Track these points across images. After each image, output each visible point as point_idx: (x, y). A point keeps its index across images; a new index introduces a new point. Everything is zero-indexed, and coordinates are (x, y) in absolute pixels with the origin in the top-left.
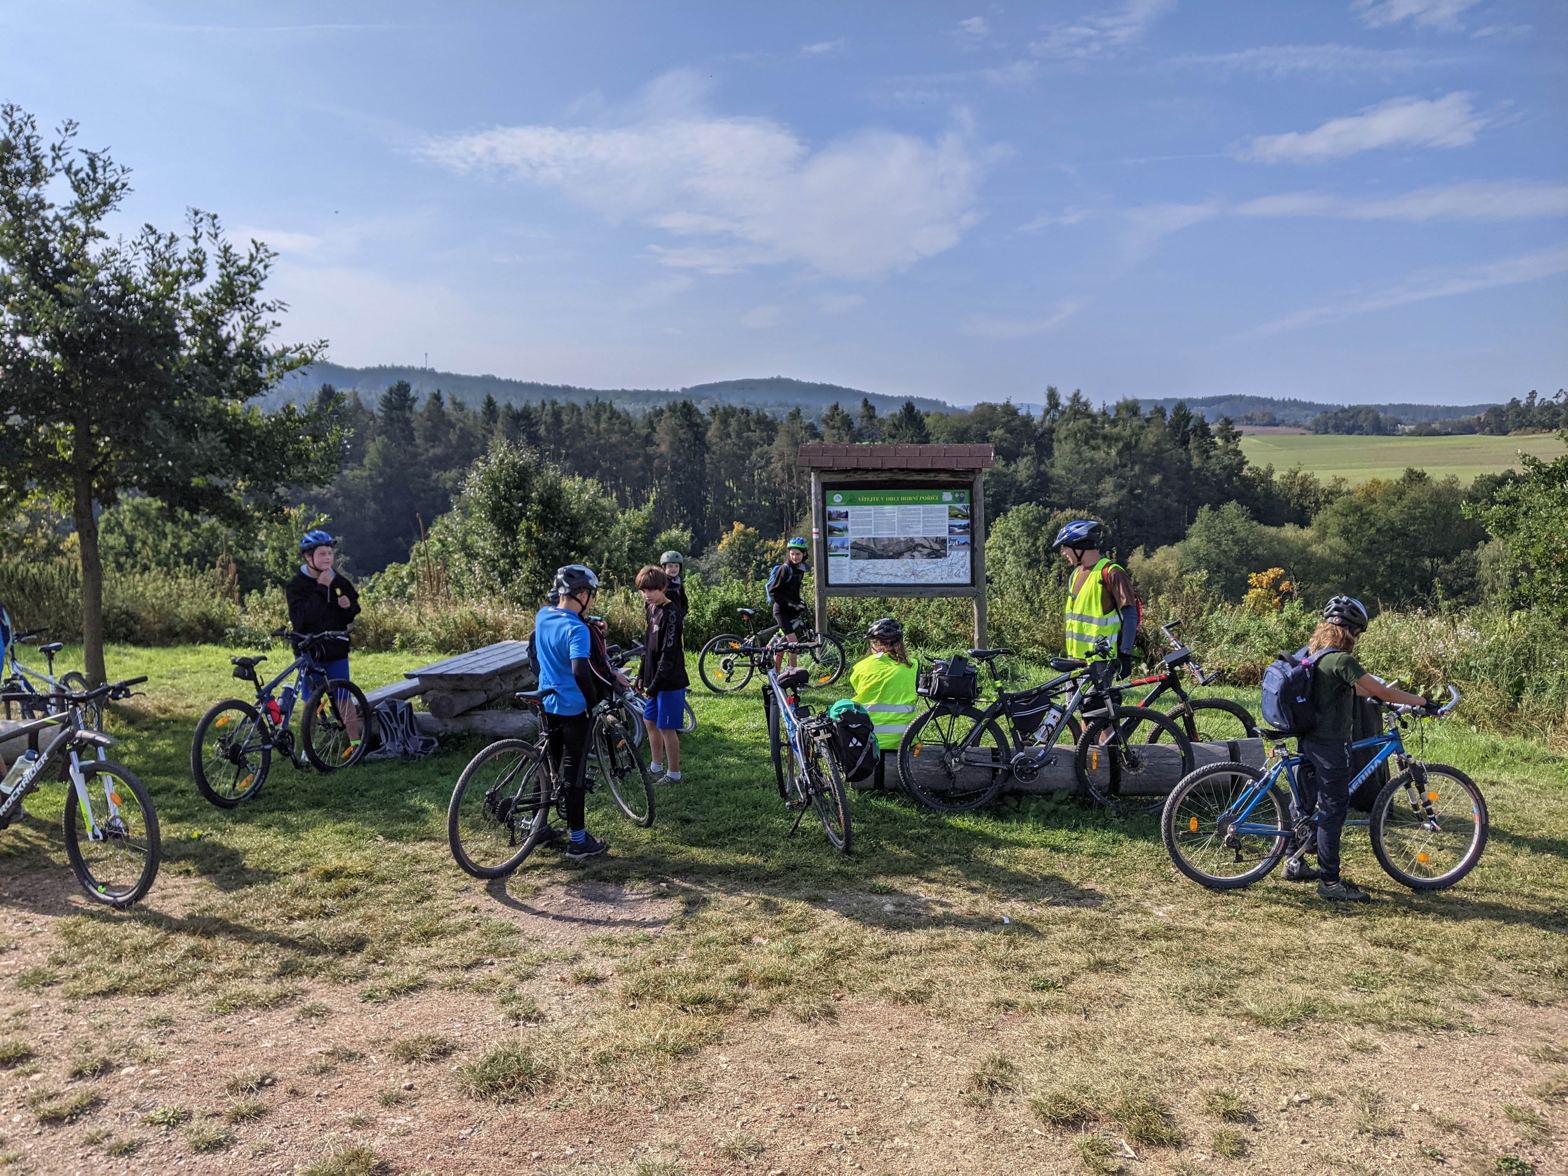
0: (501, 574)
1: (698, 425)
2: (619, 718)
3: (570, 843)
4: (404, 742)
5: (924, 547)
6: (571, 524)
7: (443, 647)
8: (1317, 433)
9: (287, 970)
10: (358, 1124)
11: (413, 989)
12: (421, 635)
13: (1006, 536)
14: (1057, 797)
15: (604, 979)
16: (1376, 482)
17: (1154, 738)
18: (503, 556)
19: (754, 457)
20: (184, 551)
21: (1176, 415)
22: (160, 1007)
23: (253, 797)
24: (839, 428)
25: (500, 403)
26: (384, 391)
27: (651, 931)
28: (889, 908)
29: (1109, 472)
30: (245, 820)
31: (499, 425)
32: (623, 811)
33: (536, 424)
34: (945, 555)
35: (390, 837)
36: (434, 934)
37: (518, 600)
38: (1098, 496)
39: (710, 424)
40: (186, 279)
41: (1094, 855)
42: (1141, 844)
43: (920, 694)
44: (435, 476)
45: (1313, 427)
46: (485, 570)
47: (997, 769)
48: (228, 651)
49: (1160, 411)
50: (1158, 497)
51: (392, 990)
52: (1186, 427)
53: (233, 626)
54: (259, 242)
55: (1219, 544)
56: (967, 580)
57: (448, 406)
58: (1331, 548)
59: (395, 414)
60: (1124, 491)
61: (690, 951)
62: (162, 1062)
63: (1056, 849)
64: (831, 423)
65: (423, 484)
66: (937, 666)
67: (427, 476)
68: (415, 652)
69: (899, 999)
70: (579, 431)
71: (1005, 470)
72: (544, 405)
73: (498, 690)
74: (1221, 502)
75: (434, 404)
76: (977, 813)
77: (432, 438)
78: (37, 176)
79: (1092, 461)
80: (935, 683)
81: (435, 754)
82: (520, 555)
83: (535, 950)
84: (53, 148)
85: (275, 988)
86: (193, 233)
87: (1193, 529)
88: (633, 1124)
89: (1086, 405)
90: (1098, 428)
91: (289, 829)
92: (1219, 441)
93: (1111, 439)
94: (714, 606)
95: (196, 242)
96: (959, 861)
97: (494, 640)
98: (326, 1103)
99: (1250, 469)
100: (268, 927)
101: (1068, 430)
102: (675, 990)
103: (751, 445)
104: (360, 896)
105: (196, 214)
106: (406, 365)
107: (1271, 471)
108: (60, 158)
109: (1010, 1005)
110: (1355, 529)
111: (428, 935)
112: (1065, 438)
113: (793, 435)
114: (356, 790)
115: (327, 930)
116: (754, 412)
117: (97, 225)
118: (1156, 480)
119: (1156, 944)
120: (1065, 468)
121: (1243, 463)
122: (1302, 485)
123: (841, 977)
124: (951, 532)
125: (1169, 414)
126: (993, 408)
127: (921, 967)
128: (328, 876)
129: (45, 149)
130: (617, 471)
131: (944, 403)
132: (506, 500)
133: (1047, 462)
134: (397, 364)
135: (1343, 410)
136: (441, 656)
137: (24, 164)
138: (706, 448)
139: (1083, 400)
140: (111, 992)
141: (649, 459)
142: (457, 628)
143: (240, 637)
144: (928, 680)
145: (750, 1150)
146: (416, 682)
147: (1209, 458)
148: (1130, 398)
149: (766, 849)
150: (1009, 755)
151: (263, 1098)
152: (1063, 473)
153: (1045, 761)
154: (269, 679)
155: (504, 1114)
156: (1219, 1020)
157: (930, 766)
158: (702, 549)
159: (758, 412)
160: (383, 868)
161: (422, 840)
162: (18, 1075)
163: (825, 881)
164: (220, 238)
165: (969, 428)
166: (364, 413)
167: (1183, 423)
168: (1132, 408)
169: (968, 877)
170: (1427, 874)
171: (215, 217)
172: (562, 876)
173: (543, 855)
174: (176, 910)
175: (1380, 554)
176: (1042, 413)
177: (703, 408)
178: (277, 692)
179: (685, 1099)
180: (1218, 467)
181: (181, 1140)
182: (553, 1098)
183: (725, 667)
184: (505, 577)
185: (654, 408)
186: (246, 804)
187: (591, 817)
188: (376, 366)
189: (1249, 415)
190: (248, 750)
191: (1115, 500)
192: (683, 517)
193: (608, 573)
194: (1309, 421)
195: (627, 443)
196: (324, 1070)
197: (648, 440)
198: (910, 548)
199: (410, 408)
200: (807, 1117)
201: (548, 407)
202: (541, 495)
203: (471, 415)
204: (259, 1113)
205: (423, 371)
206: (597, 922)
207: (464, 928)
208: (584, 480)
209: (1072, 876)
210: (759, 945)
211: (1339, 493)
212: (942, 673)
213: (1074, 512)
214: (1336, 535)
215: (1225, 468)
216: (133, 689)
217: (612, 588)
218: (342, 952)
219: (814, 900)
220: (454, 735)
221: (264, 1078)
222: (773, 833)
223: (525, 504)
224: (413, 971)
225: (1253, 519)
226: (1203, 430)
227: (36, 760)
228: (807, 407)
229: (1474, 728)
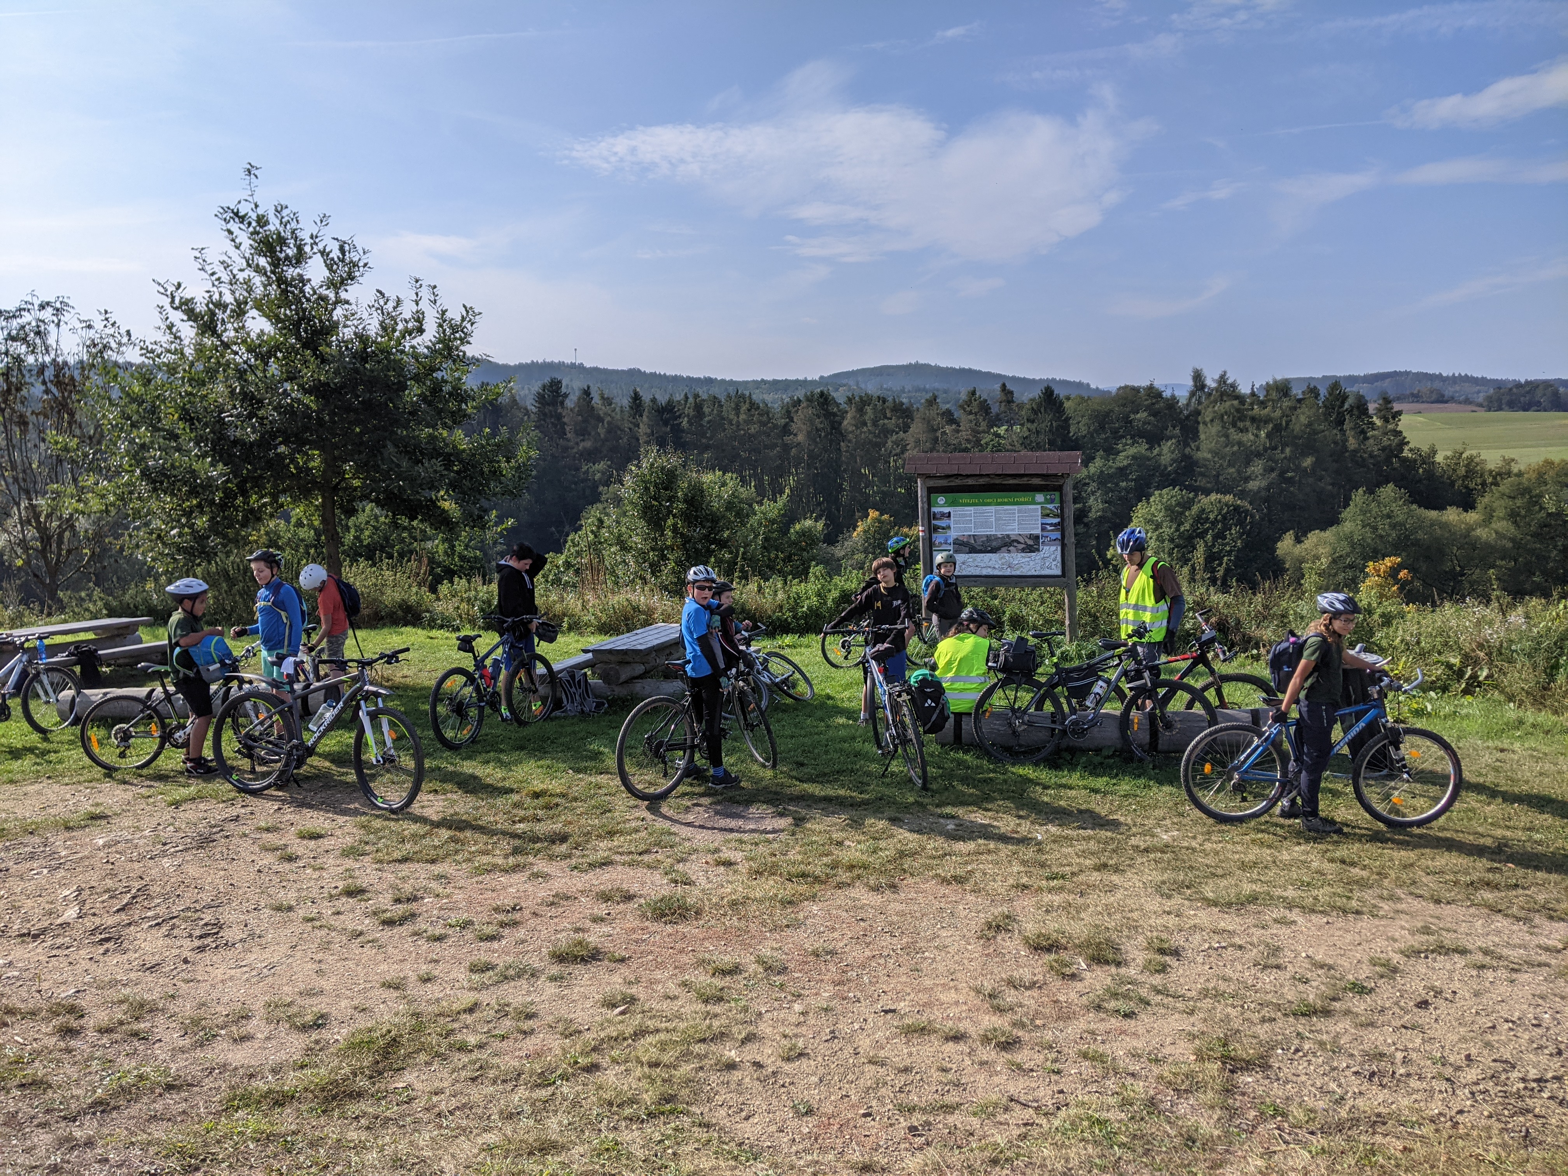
0: (651, 566)
1: (835, 415)
2: (748, 684)
3: (712, 776)
4: (582, 704)
5: (1019, 543)
6: (712, 521)
7: (604, 629)
8: (1489, 410)
9: (516, 851)
10: (577, 930)
11: (604, 864)
12: (585, 618)
13: (1149, 521)
14: (1105, 753)
15: (735, 864)
16: (1549, 463)
17: (1190, 705)
18: (653, 549)
19: (889, 444)
20: (365, 543)
21: (1330, 394)
22: (438, 869)
23: (472, 742)
24: (976, 414)
25: (646, 397)
26: (536, 387)
27: (771, 836)
28: (951, 827)
29: (1259, 455)
30: (469, 758)
31: (645, 418)
32: (752, 756)
33: (679, 417)
34: (1038, 550)
35: (578, 771)
36: (615, 833)
37: (666, 588)
38: (1247, 479)
39: (847, 412)
40: (410, 335)
41: (1125, 796)
42: (1167, 789)
43: (990, 668)
44: (584, 468)
45: (1485, 404)
46: (637, 562)
47: (1054, 729)
48: (425, 632)
49: (1313, 391)
50: (1311, 480)
51: (590, 864)
52: (1342, 405)
53: (428, 611)
54: (468, 306)
55: (1375, 529)
56: (1058, 572)
57: (596, 401)
58: (1497, 532)
59: (547, 409)
60: (1274, 475)
61: (798, 848)
62: (448, 897)
63: (1096, 791)
64: (968, 409)
65: (574, 476)
66: (1004, 645)
67: (578, 469)
68: (580, 634)
69: (945, 881)
70: (720, 422)
71: (1148, 454)
72: (687, 398)
73: (653, 663)
74: (1379, 485)
75: (584, 400)
76: (1036, 764)
77: (582, 433)
78: (300, 258)
79: (1240, 443)
80: (1002, 658)
81: (606, 713)
82: (667, 548)
83: (687, 844)
84: (312, 237)
85: (511, 860)
86: (415, 298)
87: (1346, 514)
88: (753, 937)
89: (1233, 386)
90: (1247, 410)
91: (501, 764)
92: (1378, 422)
93: (1260, 421)
94: (835, 594)
95: (417, 304)
96: (1014, 797)
97: (647, 623)
98: (556, 920)
99: (1411, 450)
100: (499, 826)
101: (1215, 412)
102: (785, 869)
103: (886, 432)
104: (560, 808)
105: (417, 281)
106: (556, 361)
107: (1434, 452)
108: (316, 244)
109: (1026, 887)
110: (1523, 512)
111: (611, 834)
112: (1212, 421)
113: (929, 422)
114: (549, 738)
115: (542, 828)
116: (890, 399)
117: (343, 295)
118: (1308, 462)
119: (1152, 856)
120: (1210, 451)
121: (1403, 443)
122: (1467, 466)
123: (906, 866)
124: (1043, 529)
125: (1323, 392)
126: (1135, 390)
127: (966, 863)
128: (537, 795)
129: (305, 236)
130: (756, 461)
131: (1088, 385)
132: (655, 499)
133: (1193, 445)
134: (548, 360)
135: (1518, 385)
136: (603, 637)
137: (291, 252)
138: (843, 436)
139: (1229, 382)
140: (405, 860)
141: (786, 448)
142: (615, 612)
143: (434, 620)
144: (996, 656)
145: (827, 953)
146: (590, 655)
147: (1366, 438)
148: (1279, 377)
149: (861, 787)
150: (1064, 718)
151: (517, 916)
152: (1209, 456)
153: (1094, 723)
154: (483, 652)
155: (669, 929)
156: (1181, 901)
157: (999, 726)
158: (837, 536)
159: (894, 400)
160: (575, 791)
161: (601, 773)
162: (360, 900)
163: (907, 808)
164: (438, 304)
165: (1111, 411)
166: (519, 408)
167: (1338, 403)
168: (1282, 389)
169: (1018, 808)
170: (1404, 816)
171: (435, 287)
172: (705, 801)
173: (691, 785)
174: (432, 814)
175: (1552, 538)
176: (1187, 394)
177: (840, 396)
178: (488, 662)
179: (788, 926)
180: (1376, 448)
181: (469, 935)
182: (701, 922)
183: (843, 647)
184: (655, 569)
185: (791, 398)
186: (468, 747)
187: (727, 760)
188: (529, 362)
189: (1416, 392)
190: (469, 706)
191: (1264, 483)
192: (819, 504)
193: (743, 566)
194: (1481, 398)
195: (764, 433)
196: (552, 904)
197: (786, 430)
198: (1004, 544)
199: (562, 403)
200: (868, 939)
201: (691, 400)
202: (686, 495)
203: (618, 409)
204: (515, 924)
205: (573, 366)
206: (731, 830)
207: (637, 831)
208: (724, 474)
209: (1102, 811)
210: (849, 847)
211: (1509, 474)
212: (1007, 651)
213: (1219, 496)
214: (1503, 519)
215: (1383, 449)
216: (401, 656)
217: (747, 579)
218: (553, 842)
219: (893, 820)
220: (620, 698)
221: (516, 905)
222: (869, 774)
223: (672, 503)
224: (601, 855)
225: (1412, 503)
226: (1361, 408)
227: (334, 707)
228: (945, 392)
229: (1512, 705)
